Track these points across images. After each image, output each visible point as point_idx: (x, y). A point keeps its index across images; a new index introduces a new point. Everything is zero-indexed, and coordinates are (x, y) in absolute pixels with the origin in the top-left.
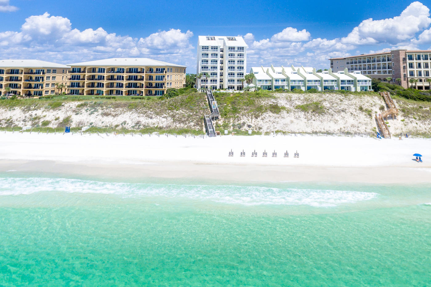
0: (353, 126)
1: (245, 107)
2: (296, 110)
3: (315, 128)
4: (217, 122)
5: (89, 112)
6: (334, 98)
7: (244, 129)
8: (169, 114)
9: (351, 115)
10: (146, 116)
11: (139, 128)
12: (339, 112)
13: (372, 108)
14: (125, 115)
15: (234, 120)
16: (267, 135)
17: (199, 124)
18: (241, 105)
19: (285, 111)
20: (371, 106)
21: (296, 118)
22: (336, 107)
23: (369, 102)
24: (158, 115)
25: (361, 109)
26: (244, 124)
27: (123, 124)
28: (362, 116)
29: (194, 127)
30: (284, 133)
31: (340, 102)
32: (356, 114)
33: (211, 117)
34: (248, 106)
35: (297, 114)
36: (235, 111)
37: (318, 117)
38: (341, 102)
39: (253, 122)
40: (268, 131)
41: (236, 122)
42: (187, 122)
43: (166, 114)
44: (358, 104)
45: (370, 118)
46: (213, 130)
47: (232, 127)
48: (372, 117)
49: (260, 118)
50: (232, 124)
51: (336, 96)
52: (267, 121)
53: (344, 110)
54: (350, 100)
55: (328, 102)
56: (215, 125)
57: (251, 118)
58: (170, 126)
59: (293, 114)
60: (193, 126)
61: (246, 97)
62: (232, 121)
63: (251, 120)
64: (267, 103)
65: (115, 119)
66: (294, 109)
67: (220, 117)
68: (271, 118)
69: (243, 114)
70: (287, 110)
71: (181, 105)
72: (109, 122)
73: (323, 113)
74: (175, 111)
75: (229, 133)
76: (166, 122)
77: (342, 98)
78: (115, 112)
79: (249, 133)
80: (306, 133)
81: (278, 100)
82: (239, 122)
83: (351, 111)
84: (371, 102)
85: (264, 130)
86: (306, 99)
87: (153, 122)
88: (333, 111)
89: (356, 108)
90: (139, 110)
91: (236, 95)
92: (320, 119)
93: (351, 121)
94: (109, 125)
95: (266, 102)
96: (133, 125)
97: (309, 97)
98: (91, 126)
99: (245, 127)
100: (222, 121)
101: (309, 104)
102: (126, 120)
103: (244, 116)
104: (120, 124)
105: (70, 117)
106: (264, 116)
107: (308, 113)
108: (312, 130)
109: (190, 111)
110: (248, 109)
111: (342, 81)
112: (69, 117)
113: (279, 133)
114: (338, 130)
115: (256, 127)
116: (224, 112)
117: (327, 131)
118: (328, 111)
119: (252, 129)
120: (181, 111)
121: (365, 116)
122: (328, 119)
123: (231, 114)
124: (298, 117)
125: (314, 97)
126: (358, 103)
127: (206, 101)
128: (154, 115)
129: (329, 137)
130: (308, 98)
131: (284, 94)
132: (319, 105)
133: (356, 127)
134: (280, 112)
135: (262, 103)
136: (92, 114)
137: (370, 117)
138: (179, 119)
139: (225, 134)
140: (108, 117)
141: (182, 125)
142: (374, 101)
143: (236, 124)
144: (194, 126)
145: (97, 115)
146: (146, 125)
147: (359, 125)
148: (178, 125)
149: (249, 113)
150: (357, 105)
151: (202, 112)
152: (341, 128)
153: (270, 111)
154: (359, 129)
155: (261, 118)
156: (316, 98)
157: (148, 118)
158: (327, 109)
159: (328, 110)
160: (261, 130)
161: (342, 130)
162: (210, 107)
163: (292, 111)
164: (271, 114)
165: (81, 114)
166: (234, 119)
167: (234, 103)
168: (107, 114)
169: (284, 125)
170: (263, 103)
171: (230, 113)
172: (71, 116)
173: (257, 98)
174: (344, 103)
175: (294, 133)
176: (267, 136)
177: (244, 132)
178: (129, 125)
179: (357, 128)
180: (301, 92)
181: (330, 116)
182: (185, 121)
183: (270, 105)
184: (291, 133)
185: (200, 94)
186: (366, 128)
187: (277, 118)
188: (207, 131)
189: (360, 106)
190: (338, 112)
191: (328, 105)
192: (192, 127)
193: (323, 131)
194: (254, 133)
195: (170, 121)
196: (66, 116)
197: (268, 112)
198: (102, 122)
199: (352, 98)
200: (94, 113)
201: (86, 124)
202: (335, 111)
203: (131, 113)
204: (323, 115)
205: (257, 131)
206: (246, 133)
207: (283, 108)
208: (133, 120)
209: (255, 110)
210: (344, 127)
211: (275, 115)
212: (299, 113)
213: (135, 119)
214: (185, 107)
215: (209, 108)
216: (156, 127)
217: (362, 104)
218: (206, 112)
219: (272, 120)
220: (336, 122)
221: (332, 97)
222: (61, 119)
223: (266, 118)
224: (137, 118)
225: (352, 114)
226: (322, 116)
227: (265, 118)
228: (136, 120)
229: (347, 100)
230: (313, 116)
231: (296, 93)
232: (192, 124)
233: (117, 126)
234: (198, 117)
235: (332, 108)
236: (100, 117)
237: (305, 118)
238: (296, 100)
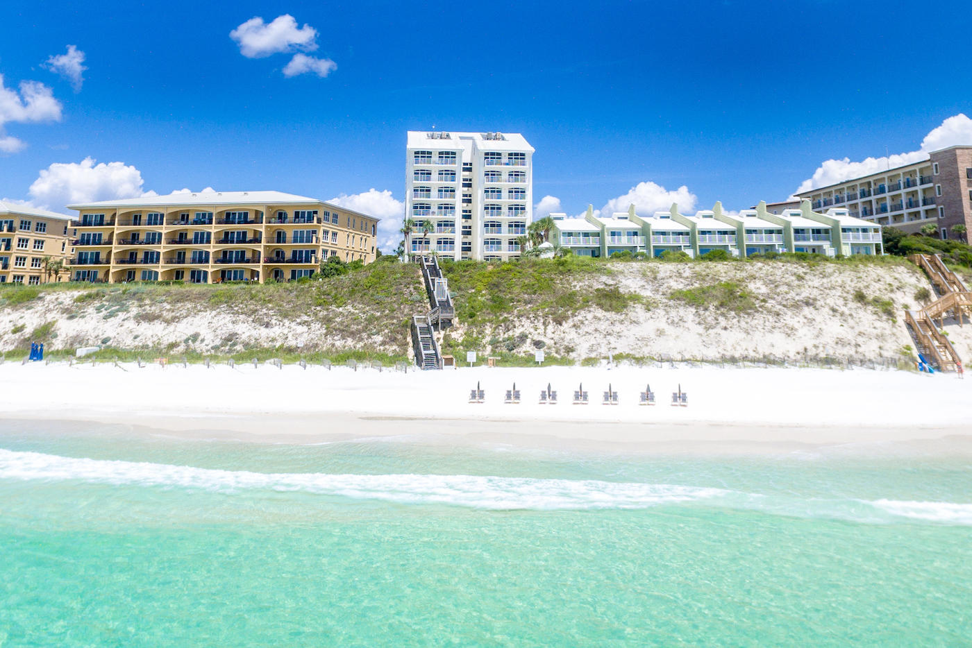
0: (840, 342)
1: (526, 296)
2: (672, 303)
3: (729, 348)
4: (448, 333)
5: (104, 313)
6: (779, 272)
7: (525, 352)
8: (316, 314)
9: (831, 313)
10: (253, 321)
11: (230, 351)
12: (796, 306)
13: (892, 295)
14: (198, 317)
15: (495, 328)
16: (587, 365)
17: (395, 339)
18: (516, 290)
19: (640, 306)
20: (889, 289)
21: (673, 322)
22: (786, 293)
23: (882, 279)
24: (286, 317)
25: (860, 297)
26: (523, 338)
27: (190, 341)
28: (867, 318)
29: (382, 348)
30: (639, 361)
31: (797, 283)
32: (847, 312)
33: (429, 320)
34: (535, 293)
35: (673, 313)
36: (499, 305)
37: (735, 321)
38: (799, 280)
39: (550, 334)
40: (593, 355)
41: (502, 334)
42: (364, 335)
43: (309, 316)
44: (852, 285)
45: (890, 321)
46: (434, 352)
47: (489, 348)
48: (895, 318)
49: (570, 322)
50: (488, 339)
51: (783, 268)
52: (591, 332)
53: (811, 301)
54: (824, 277)
55: (761, 282)
56: (441, 341)
57: (544, 323)
58: (316, 345)
59: (664, 313)
60: (380, 345)
61: (531, 270)
62: (488, 330)
63: (543, 327)
64: (589, 287)
65: (171, 328)
66: (664, 301)
67: (455, 321)
68: (602, 322)
69: (522, 313)
70: (644, 301)
71: (352, 293)
72: (152, 336)
73: (751, 308)
74: (333, 307)
75: (481, 361)
76: (306, 335)
77: (801, 271)
78: (173, 312)
79: (536, 360)
80: (703, 361)
81: (620, 277)
82: (511, 333)
83: (832, 304)
84: (889, 280)
85: (582, 351)
86: (698, 276)
87: (272, 335)
88: (780, 304)
89: (845, 295)
90: (236, 306)
91: (504, 267)
92: (743, 324)
93: (834, 328)
94: (151, 345)
95: (587, 283)
96: (218, 342)
97: (708, 270)
98: (104, 345)
99: (527, 347)
100: (460, 331)
101: (708, 287)
102: (198, 331)
103: (524, 319)
104: (181, 342)
105: (53, 325)
106: (580, 318)
107: (706, 309)
108: (719, 353)
109: (375, 307)
110: (536, 301)
111: (797, 231)
112: (51, 324)
113: (625, 361)
114: (798, 353)
115: (558, 345)
116: (467, 309)
117: (765, 357)
118: (763, 303)
119: (547, 350)
120: (349, 307)
121: (875, 317)
122: (767, 323)
123: (489, 313)
124: (676, 320)
125: (722, 271)
126: (849, 282)
127: (420, 283)
128: (275, 317)
129: (773, 370)
130: (704, 273)
131: (636, 265)
132: (738, 290)
133: (849, 344)
134: (625, 307)
135: (575, 286)
136: (110, 316)
137: (889, 319)
138: (342, 328)
139: (468, 365)
140: (152, 323)
141: (350, 342)
142: (896, 279)
143: (501, 340)
144: (383, 343)
145: (124, 320)
146: (253, 342)
147: (860, 340)
148: (339, 344)
149: (538, 310)
150: (848, 288)
151: (406, 311)
152: (806, 349)
153: (597, 305)
154: (860, 350)
155: (572, 324)
156: (725, 273)
157: (258, 326)
158: (762, 298)
159: (764, 301)
160: (571, 354)
161: (809, 353)
162: (430, 298)
163: (660, 305)
164: (600, 313)
165: (83, 317)
166: (494, 326)
167: (496, 285)
168: (150, 318)
169: (638, 342)
170: (578, 287)
171: (484, 310)
172: (55, 322)
173: (562, 273)
174: (810, 283)
175: (670, 360)
176: (588, 369)
177: (522, 358)
178: (206, 342)
179: (854, 349)
180: (682, 258)
181: (770, 317)
182: (359, 332)
183: (598, 290)
184: (658, 361)
185: (404, 267)
186: (880, 348)
187: (617, 324)
188: (418, 355)
189: (856, 291)
190: (792, 306)
191: (764, 290)
192: (378, 348)
193: (752, 354)
194: (549, 360)
195: (318, 332)
196: (43, 323)
197: (592, 309)
198: (136, 337)
199: (830, 270)
200: (117, 315)
201: (90, 342)
202: (785, 303)
203: (214, 313)
204: (749, 314)
205: (559, 357)
206: (529, 361)
207: (635, 298)
208: (219, 332)
209: (554, 303)
210: (816, 347)
211: (612, 315)
212: (682, 311)
213: (225, 328)
214: (361, 297)
215: (428, 300)
216: (277, 347)
217: (861, 285)
218: (419, 309)
219: (603, 327)
220: (789, 332)
221: (772, 270)
222: (28, 331)
223: (586, 322)
224: (230, 326)
225: (834, 310)
226: (746, 316)
227: (582, 323)
228: (224, 332)
229: (817, 277)
230: (721, 319)
231: (669, 260)
232: (379, 339)
233: (173, 346)
234: (395, 321)
235: (776, 296)
236: (131, 324)
237: (699, 323)
238: (671, 277)
